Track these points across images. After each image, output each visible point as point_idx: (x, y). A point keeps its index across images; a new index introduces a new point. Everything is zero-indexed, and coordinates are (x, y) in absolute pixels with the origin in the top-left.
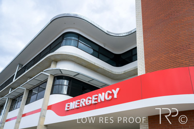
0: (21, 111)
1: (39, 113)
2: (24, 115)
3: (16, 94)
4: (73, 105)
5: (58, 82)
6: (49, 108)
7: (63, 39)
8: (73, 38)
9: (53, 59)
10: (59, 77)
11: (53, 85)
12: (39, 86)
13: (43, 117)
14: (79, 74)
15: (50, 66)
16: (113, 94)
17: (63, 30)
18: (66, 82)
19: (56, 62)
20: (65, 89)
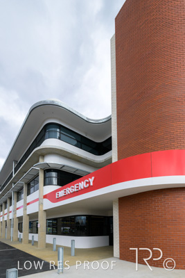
1: (38, 202)
3: (19, 188)
5: (48, 174)
6: (44, 197)
7: (45, 131)
9: (39, 153)
10: (48, 170)
12: (34, 180)
13: (41, 204)
14: (64, 166)
15: (38, 161)
18: (54, 174)
19: (43, 156)
20: (55, 181)
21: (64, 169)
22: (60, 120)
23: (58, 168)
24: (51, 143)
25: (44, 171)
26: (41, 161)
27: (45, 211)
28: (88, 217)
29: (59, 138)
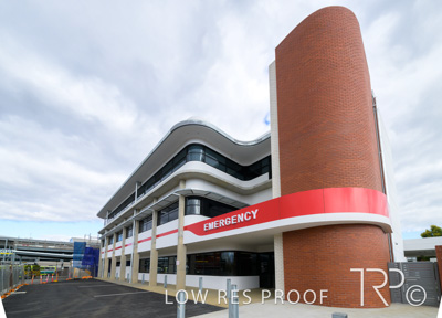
0: (154, 232)
2: (158, 236)
4: (212, 226)
5: (189, 201)
6: (186, 228)
7: (187, 153)
10: (190, 197)
11: (186, 207)
13: (180, 237)
14: (210, 193)
15: (178, 185)
16: (252, 215)
17: (187, 141)
18: (197, 202)
19: (185, 180)
20: (197, 209)
21: (209, 197)
22: (205, 140)
23: (203, 195)
24: (195, 166)
25: (186, 198)
26: (182, 187)
27: (185, 245)
28: (237, 254)
29: (204, 161)
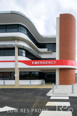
6: (19, 61)
8: (23, 29)
10: (20, 48)
11: (18, 52)
13: (17, 65)
18: (24, 51)
19: (18, 40)
20: (24, 55)
25: (18, 48)
26: (17, 43)
27: (19, 68)
